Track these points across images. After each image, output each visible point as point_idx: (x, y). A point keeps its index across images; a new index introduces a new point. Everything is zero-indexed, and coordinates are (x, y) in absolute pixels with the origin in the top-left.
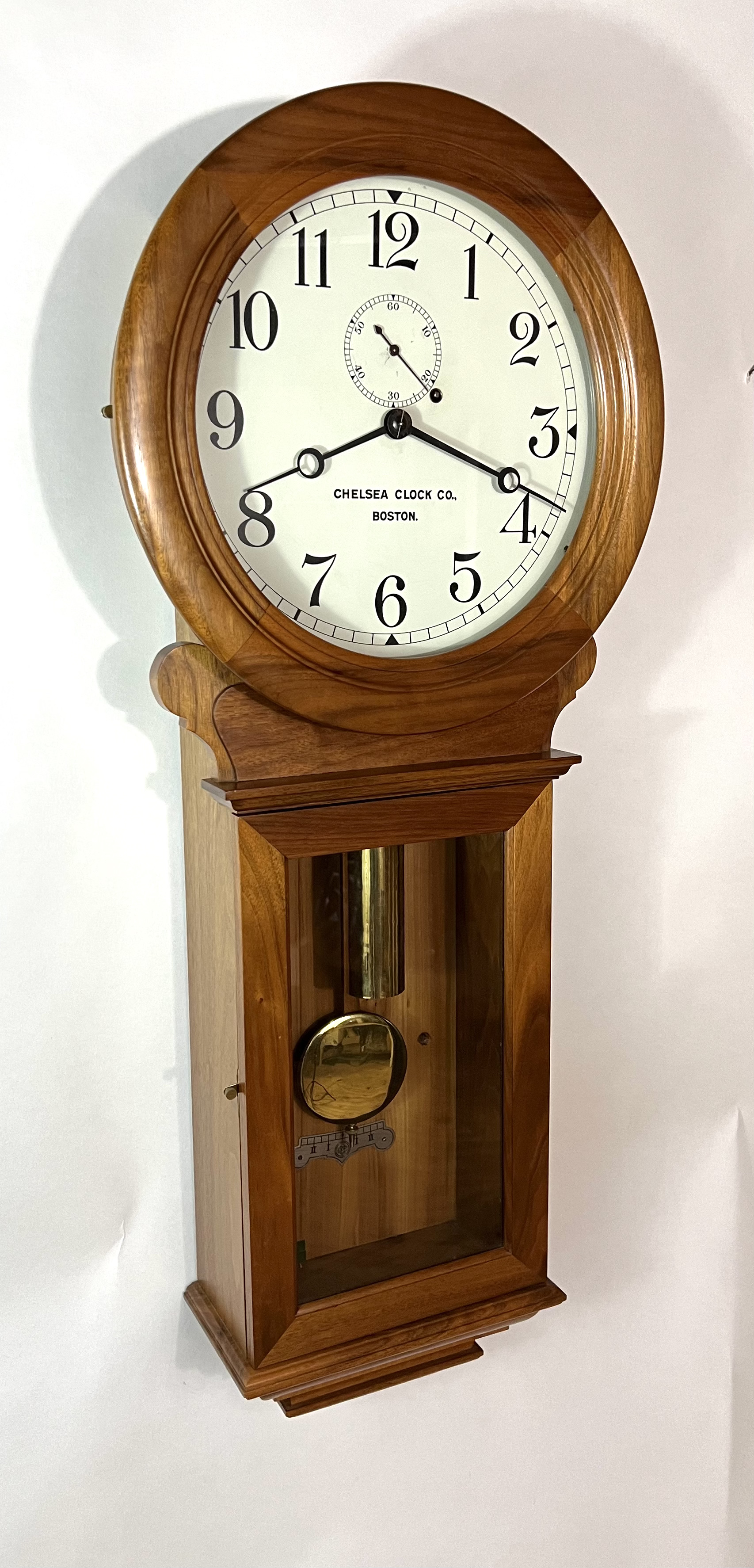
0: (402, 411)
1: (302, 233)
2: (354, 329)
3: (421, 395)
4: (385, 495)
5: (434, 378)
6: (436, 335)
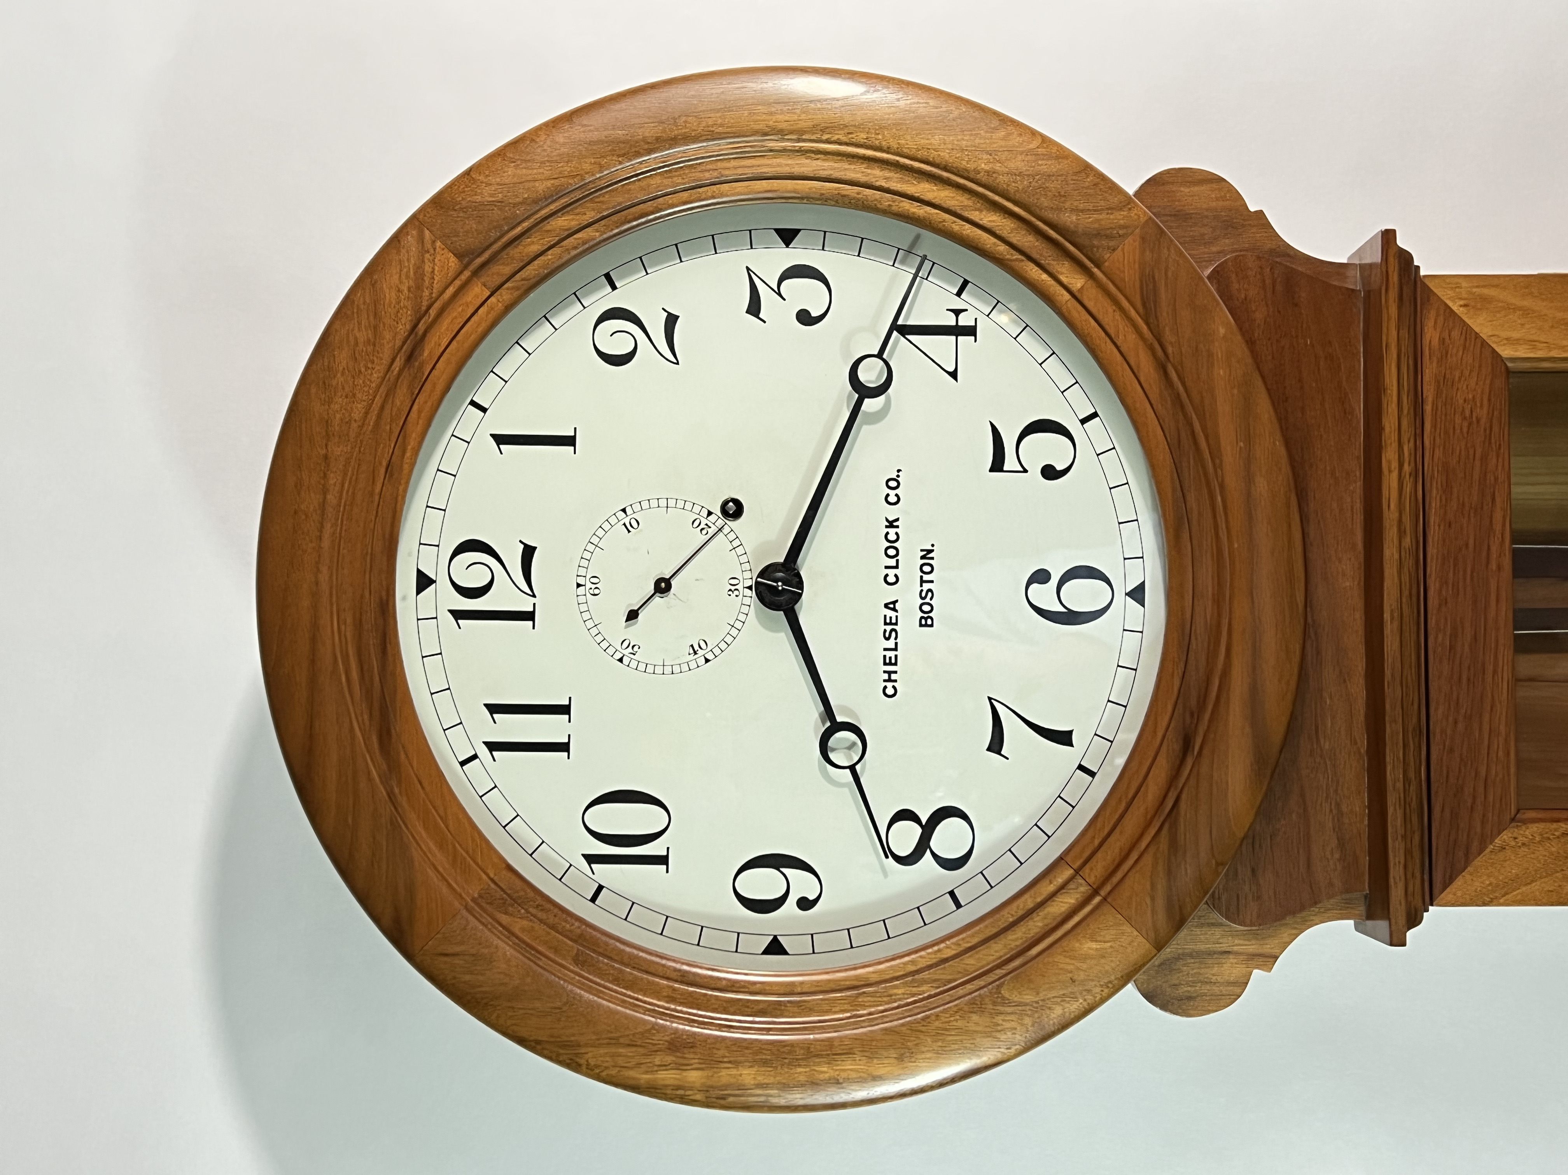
0: (757, 582)
1: (493, 747)
2: (632, 656)
3: (732, 536)
4: (891, 606)
5: (705, 513)
6: (637, 507)
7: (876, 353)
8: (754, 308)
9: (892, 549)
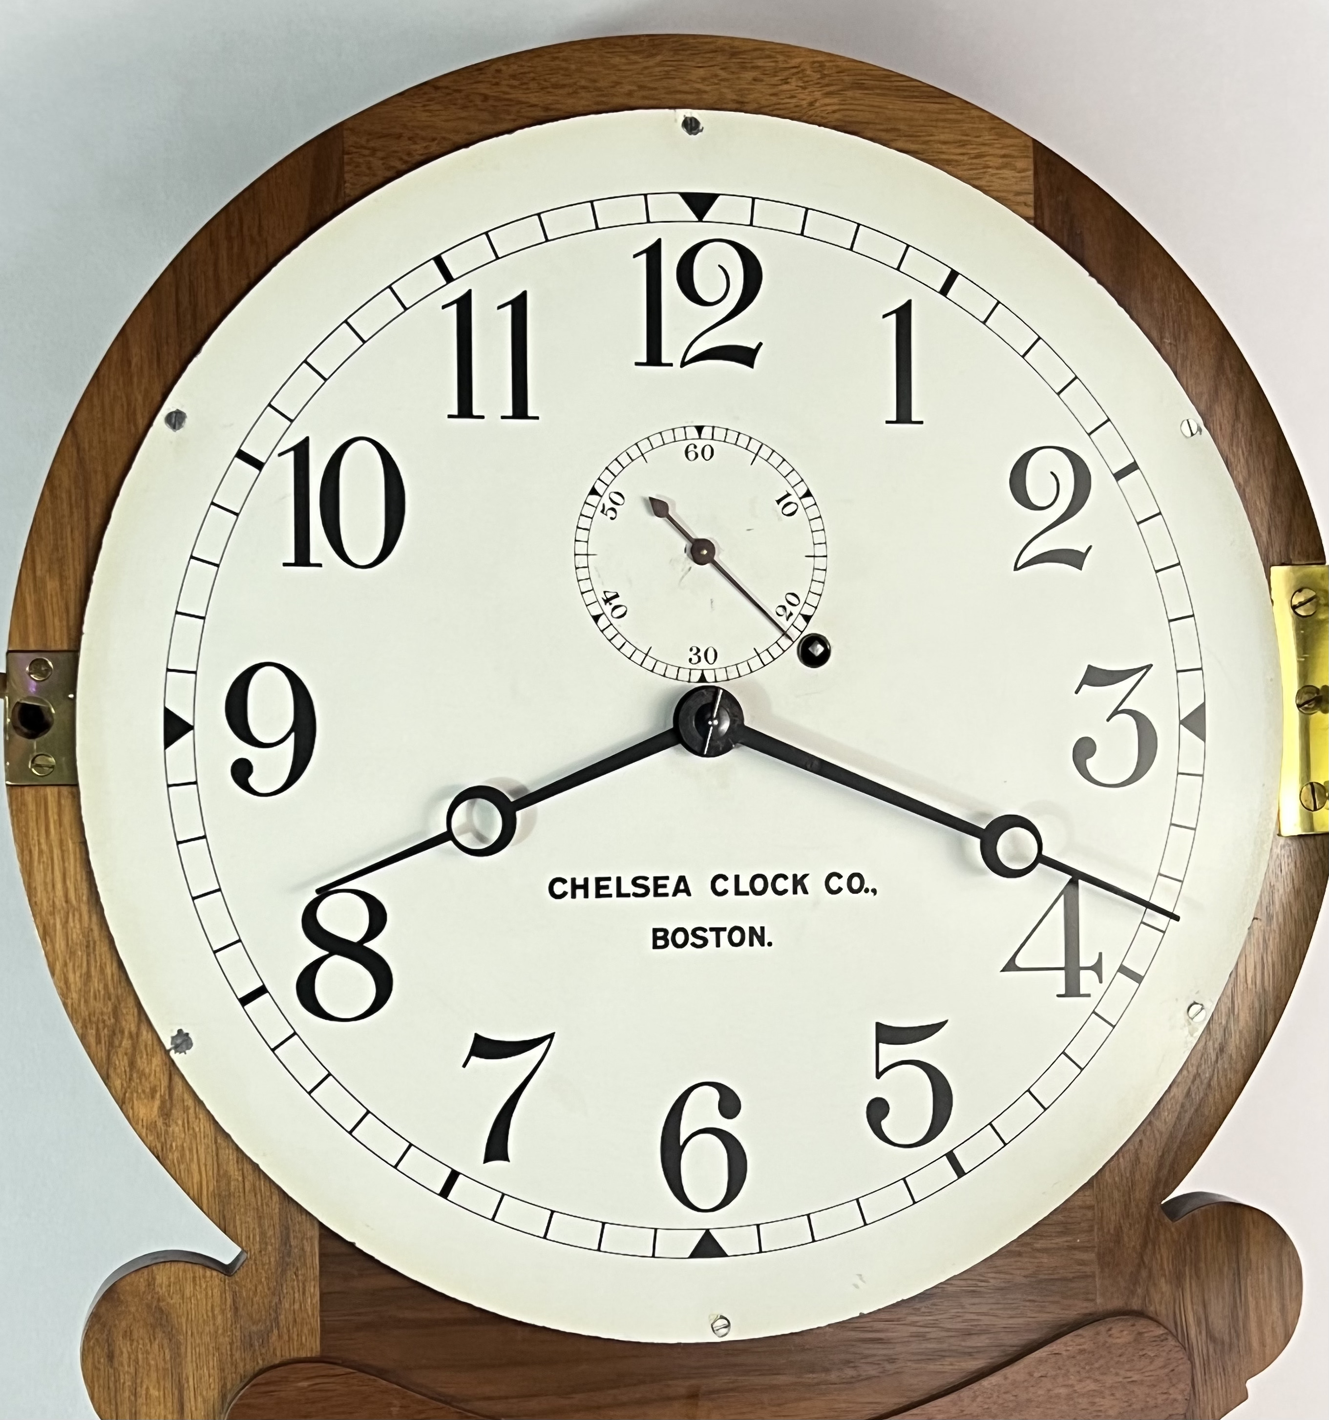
0: (717, 689)
1: (464, 304)
2: (600, 508)
3: (776, 651)
4: (682, 886)
5: (808, 611)
6: (813, 512)
7: (1044, 853)
8: (1095, 677)
9: (763, 885)
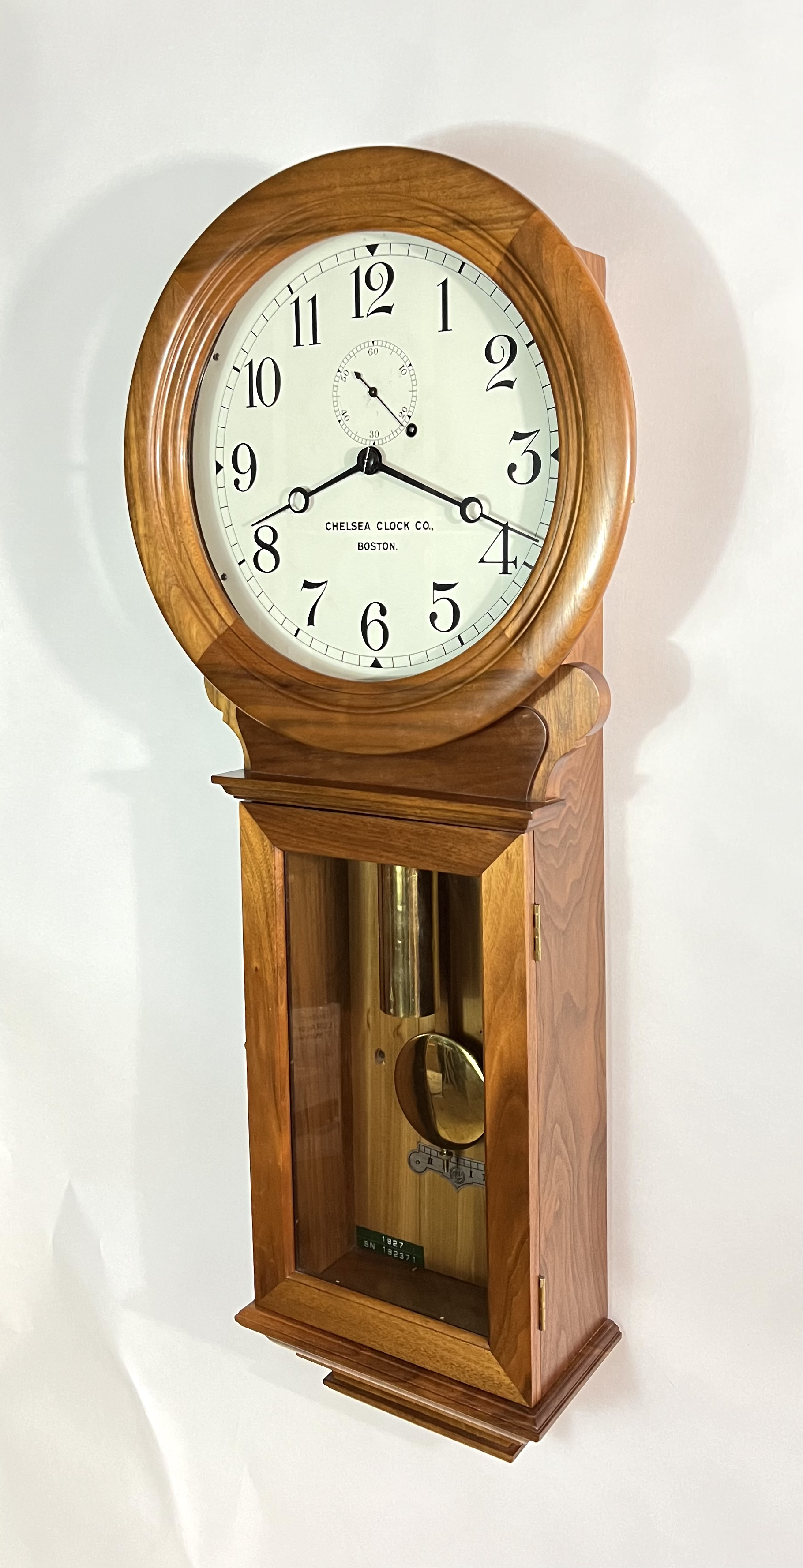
0: (375, 448)
1: (297, 302)
2: (341, 377)
3: (398, 431)
4: (367, 526)
5: (410, 414)
6: (412, 372)
7: (484, 513)
8: (517, 436)
9: (394, 526)
